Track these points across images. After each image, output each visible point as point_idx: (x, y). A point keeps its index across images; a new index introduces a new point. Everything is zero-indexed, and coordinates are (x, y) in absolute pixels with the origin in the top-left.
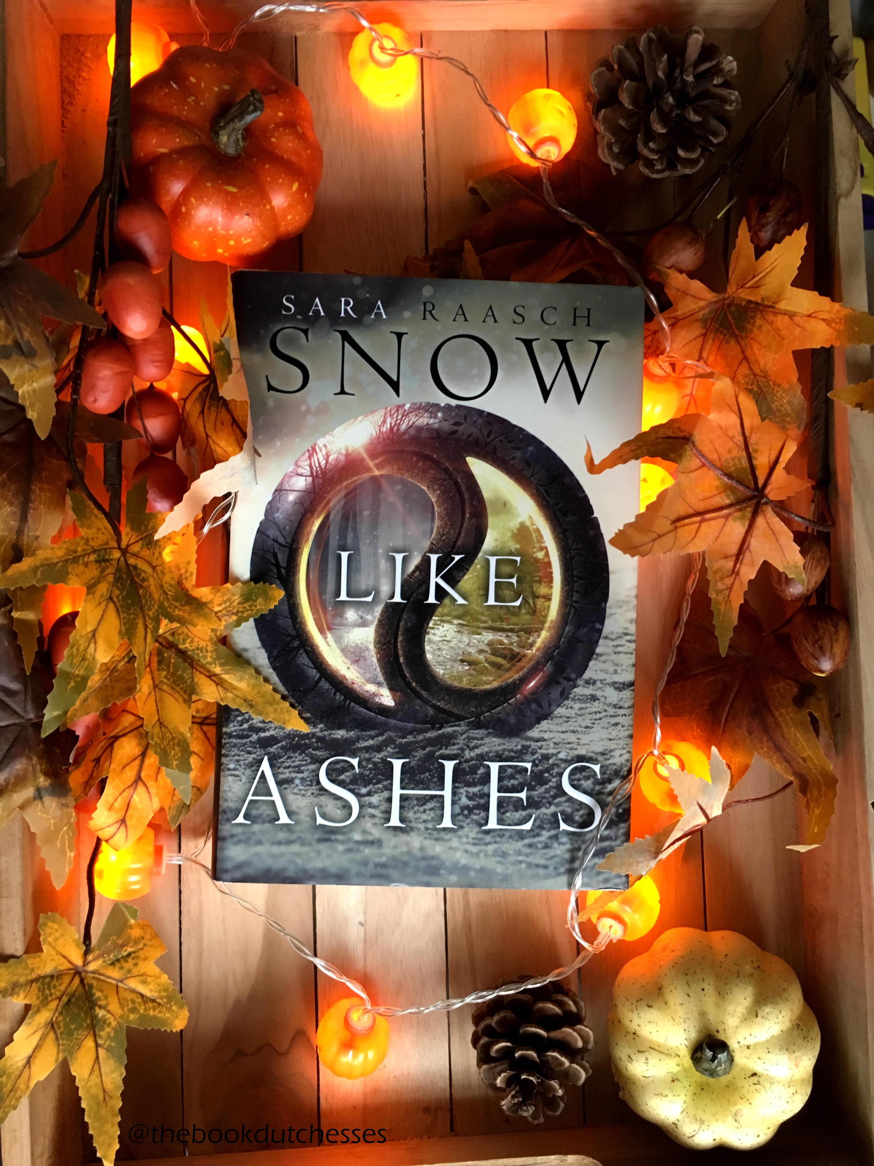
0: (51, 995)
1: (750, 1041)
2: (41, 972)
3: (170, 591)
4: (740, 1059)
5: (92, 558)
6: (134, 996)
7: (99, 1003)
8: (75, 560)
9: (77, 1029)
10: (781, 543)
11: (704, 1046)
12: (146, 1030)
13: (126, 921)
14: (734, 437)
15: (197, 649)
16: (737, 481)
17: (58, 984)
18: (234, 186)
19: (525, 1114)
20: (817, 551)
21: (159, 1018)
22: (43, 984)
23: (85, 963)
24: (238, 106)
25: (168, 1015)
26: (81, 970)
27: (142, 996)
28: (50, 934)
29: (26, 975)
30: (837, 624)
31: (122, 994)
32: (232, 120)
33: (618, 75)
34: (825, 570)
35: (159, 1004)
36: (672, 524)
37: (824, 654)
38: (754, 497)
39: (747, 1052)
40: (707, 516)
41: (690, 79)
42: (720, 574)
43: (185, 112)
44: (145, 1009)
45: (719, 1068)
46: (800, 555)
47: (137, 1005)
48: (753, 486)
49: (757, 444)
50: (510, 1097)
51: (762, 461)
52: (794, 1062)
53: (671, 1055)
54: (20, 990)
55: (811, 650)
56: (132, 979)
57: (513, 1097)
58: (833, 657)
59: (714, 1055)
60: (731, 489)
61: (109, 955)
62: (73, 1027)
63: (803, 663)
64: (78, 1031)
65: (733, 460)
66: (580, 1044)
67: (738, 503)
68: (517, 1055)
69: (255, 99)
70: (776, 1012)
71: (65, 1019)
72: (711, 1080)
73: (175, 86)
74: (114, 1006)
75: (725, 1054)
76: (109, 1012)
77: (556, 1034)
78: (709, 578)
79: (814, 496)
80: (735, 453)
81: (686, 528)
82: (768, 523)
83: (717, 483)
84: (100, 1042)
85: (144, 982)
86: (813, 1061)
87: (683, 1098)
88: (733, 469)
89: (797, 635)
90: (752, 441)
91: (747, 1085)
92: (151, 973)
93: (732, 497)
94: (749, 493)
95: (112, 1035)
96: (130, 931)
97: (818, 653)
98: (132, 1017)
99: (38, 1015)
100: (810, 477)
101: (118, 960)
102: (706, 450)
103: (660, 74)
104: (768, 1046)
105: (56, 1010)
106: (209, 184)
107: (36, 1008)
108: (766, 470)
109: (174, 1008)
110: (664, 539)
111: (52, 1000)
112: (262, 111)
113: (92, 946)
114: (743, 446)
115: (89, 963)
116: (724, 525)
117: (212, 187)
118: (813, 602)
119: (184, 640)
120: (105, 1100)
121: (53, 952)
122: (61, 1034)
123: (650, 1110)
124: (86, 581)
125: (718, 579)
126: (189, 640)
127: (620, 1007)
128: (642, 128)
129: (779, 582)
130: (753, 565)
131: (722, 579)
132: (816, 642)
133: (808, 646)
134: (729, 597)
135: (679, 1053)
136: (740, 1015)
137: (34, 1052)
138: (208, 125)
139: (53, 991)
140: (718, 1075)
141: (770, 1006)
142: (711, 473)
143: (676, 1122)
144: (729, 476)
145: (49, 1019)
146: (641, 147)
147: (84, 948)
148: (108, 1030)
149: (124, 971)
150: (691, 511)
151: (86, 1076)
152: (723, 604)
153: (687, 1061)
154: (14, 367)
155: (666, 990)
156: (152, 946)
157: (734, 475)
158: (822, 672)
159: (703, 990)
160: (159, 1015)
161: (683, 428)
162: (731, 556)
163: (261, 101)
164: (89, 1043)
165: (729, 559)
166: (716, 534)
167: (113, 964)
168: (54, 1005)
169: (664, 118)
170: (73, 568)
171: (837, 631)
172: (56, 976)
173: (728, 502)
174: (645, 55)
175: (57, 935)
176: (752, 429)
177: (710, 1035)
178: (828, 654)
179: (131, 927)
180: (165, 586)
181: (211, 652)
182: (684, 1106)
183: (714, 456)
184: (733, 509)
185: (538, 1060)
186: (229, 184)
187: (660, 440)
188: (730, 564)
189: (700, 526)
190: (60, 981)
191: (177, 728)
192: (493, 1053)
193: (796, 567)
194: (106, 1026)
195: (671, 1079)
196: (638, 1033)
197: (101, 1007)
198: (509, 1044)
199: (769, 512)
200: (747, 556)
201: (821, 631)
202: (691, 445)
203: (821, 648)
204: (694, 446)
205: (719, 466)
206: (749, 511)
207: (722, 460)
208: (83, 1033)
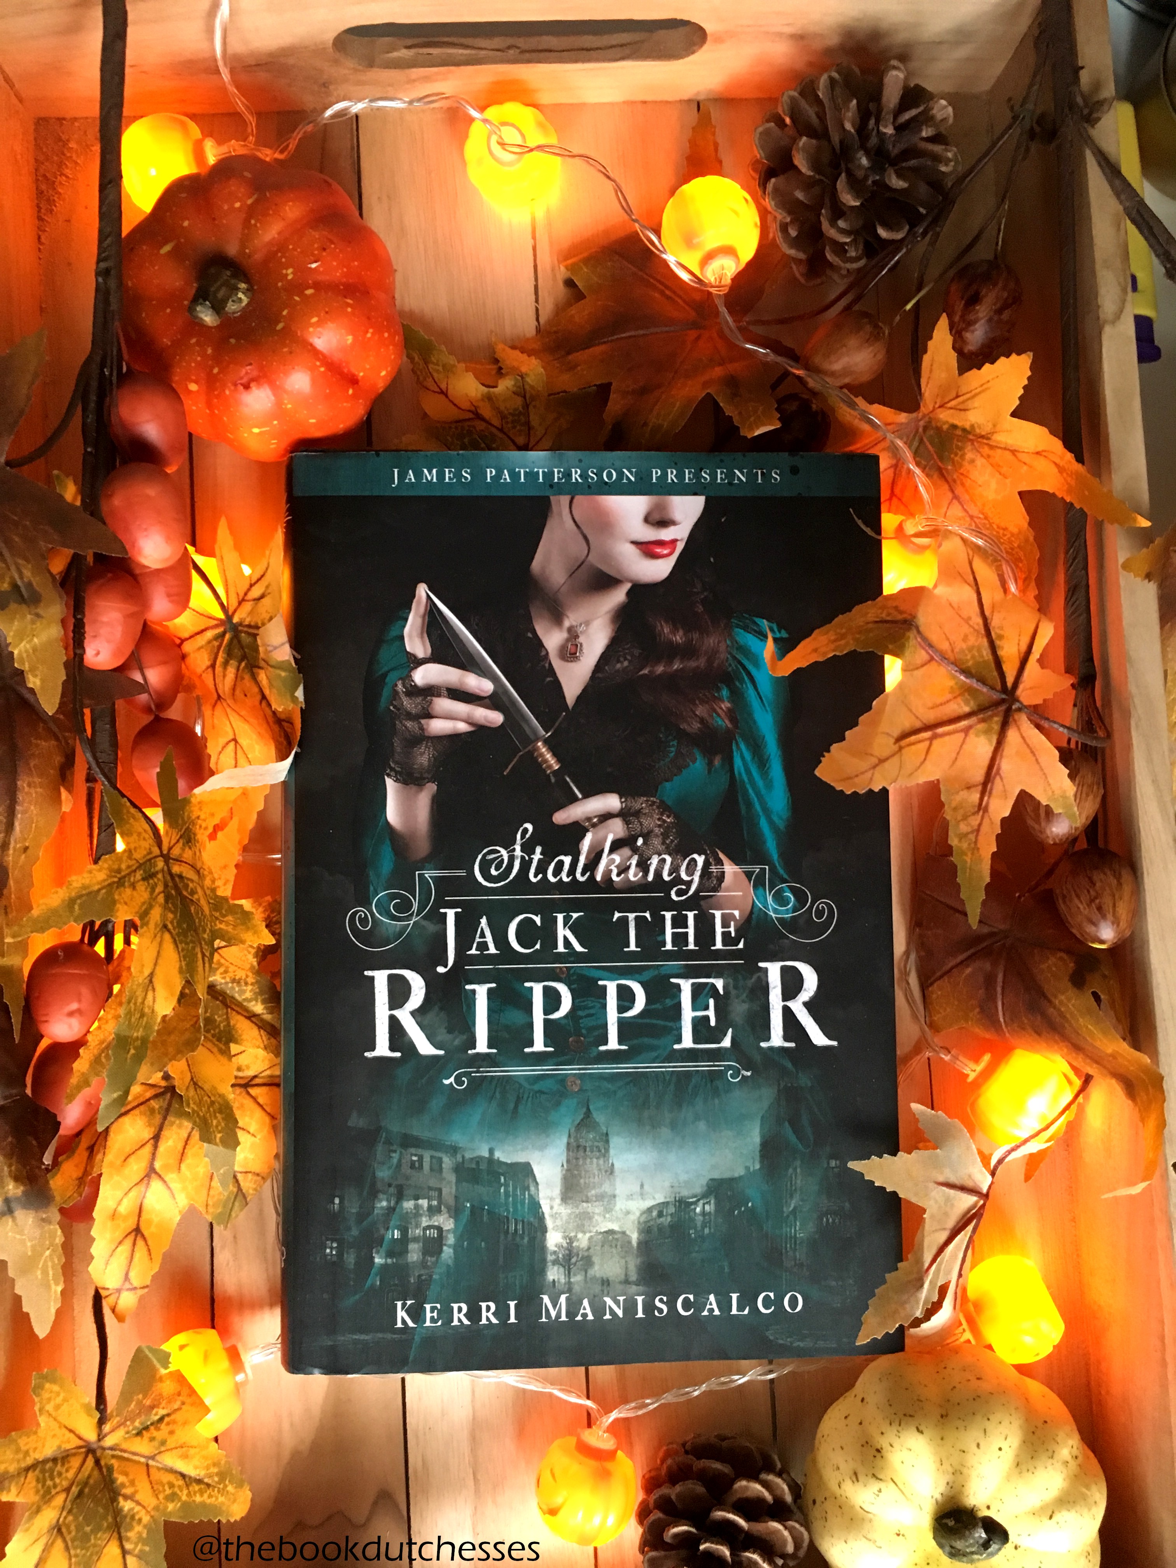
0: (55, 1486)
2: (39, 1456)
6: (171, 1478)
7: (124, 1491)
8: (120, 883)
9: (95, 1531)
10: (1042, 765)
12: (191, 1523)
13: (154, 1370)
14: (970, 618)
16: (978, 681)
17: (64, 1470)
20: (1088, 775)
21: (210, 1504)
22: (43, 1471)
23: (101, 1436)
25: (221, 1499)
26: (95, 1446)
27: (183, 1476)
28: (49, 1400)
29: (18, 1461)
30: (1120, 874)
31: (155, 1475)
33: (791, 132)
34: (1099, 799)
35: (208, 1485)
36: (895, 743)
37: (1104, 917)
38: (1003, 701)
40: (940, 730)
41: (889, 130)
42: (961, 812)
44: (189, 1495)
46: (1068, 780)
47: (176, 1490)
48: (999, 687)
49: (1001, 628)
51: (1010, 651)
54: (10, 1483)
55: (1086, 912)
56: (168, 1454)
58: (1116, 922)
60: (970, 690)
61: (133, 1422)
62: (88, 1529)
63: (1074, 931)
64: (96, 1535)
65: (970, 649)
67: (981, 711)
71: (76, 1518)
74: (145, 1494)
76: (138, 1503)
78: (948, 818)
79: (1076, 697)
80: (972, 640)
81: (913, 747)
82: (1023, 738)
83: (952, 683)
84: (128, 1546)
85: (185, 1457)
88: (971, 663)
89: (1065, 892)
90: (995, 623)
92: (194, 1442)
93: (972, 703)
94: (996, 696)
95: (144, 1535)
96: (160, 1385)
97: (1096, 916)
98: (171, 1507)
99: (39, 1517)
100: (1068, 671)
101: (146, 1428)
102: (934, 638)
103: (848, 126)
105: (63, 1508)
107: (34, 1508)
108: (1016, 664)
109: (230, 1488)
110: (886, 765)
111: (57, 1493)
113: (109, 1411)
114: (983, 631)
115: (105, 1436)
116: (963, 742)
118: (1083, 844)
121: (54, 1425)
122: (73, 1541)
124: (137, 909)
125: (959, 818)
128: (827, 201)
129: (1037, 819)
130: (1006, 797)
131: (965, 818)
132: (1092, 901)
133: (1081, 907)
134: (976, 842)
139: (57, 1480)
142: (943, 670)
144: (966, 672)
145: (54, 1521)
146: (825, 225)
147: (98, 1415)
148: (138, 1528)
149: (156, 1443)
150: (918, 725)
152: (969, 854)
154: (12, 620)
156: (192, 1404)
157: (973, 671)
158: (1102, 942)
160: (208, 1501)
161: (902, 608)
162: (975, 786)
164: (113, 1549)
165: (972, 789)
166: (954, 755)
167: (139, 1434)
168: (59, 1500)
169: (856, 185)
170: (120, 894)
171: (1120, 884)
172: (61, 1459)
173: (967, 709)
174: (826, 101)
175: (59, 1400)
176: (993, 607)
178: (1110, 916)
179: (161, 1379)
180: (207, 893)
183: (945, 646)
184: (974, 719)
187: (870, 626)
188: (975, 796)
189: (930, 745)
190: (66, 1466)
191: (215, 1088)
192: (668, 1537)
193: (1064, 797)
194: (135, 1524)
197: (126, 1497)
199: (1023, 720)
200: (998, 785)
201: (1098, 884)
202: (915, 631)
203: (1099, 908)
204: (919, 632)
205: (952, 658)
206: (997, 721)
207: (957, 650)
208: (103, 1536)
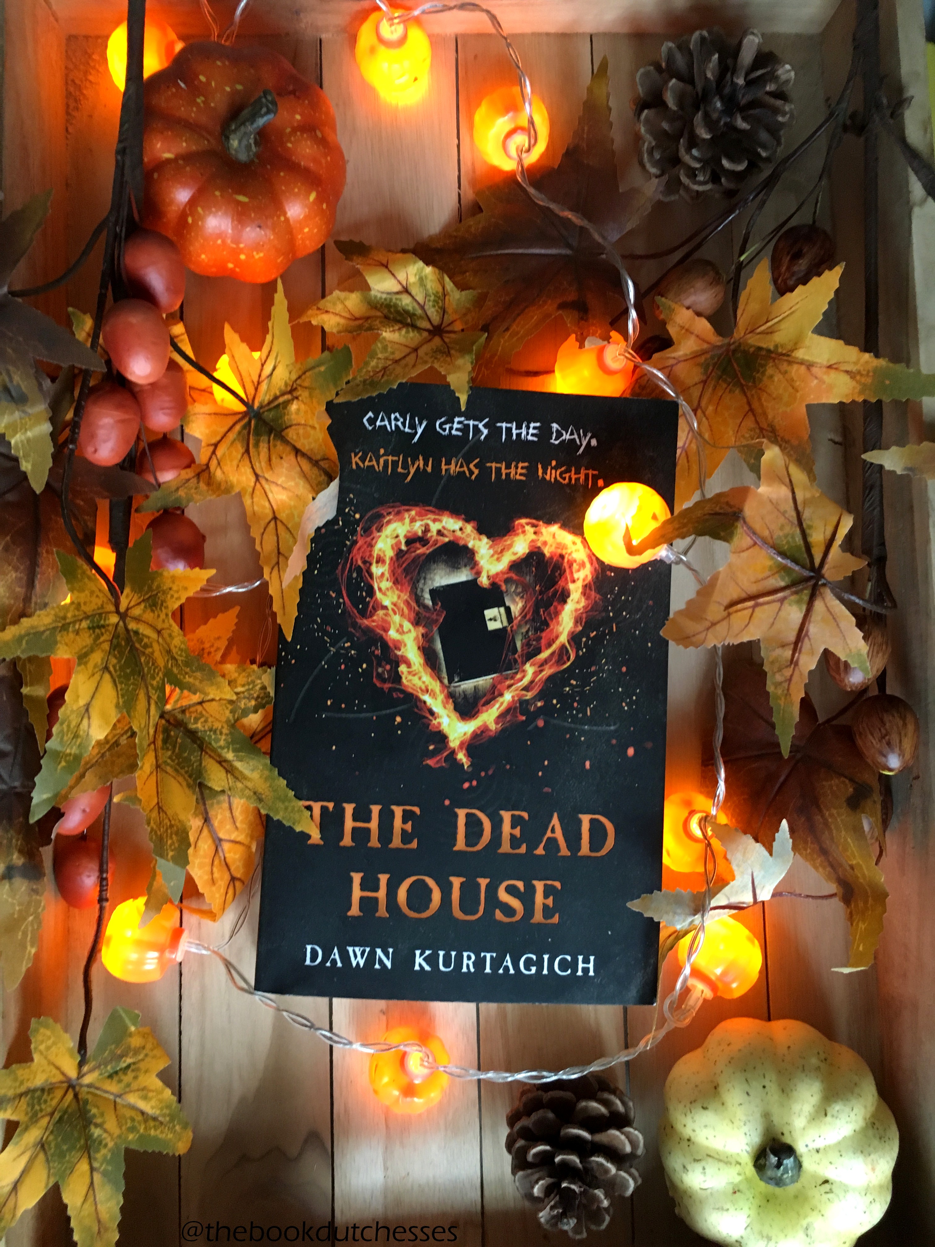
0: (41, 1110)
1: (820, 1144)
2: (31, 1085)
3: (181, 656)
4: (808, 1164)
5: (84, 624)
6: (133, 1113)
7: (95, 1120)
8: (64, 628)
9: (70, 1150)
10: (842, 629)
11: (768, 1150)
12: (146, 1152)
13: (126, 1028)
14: (786, 512)
15: (211, 730)
16: (791, 561)
17: (49, 1099)
18: (244, 195)
19: (566, 1228)
20: (879, 637)
21: (161, 1139)
22: (33, 1098)
23: (80, 1076)
24: (250, 108)
25: (170, 1136)
26: (74, 1083)
27: (143, 1113)
28: (42, 1042)
29: (15, 1088)
30: (905, 716)
31: (121, 1111)
32: (243, 123)
34: (887, 656)
35: (161, 1123)
36: (725, 610)
37: (893, 751)
38: (812, 577)
39: (817, 1157)
40: (761, 600)
42: (777, 665)
43: (193, 114)
44: (145, 1128)
45: (785, 1176)
46: (863, 641)
47: (136, 1124)
48: (808, 566)
49: (811, 519)
50: (548, 1207)
51: (818, 537)
52: (870, 1167)
53: (731, 1164)
54: (7, 1104)
55: (878, 746)
56: (132, 1094)
57: (552, 1208)
58: (902, 754)
59: (779, 1159)
60: (784, 569)
61: (106, 1066)
62: (65, 1147)
63: (869, 760)
64: (71, 1152)
65: (786, 536)
66: (628, 1149)
67: (794, 584)
68: (557, 1159)
69: (267, 100)
70: (847, 1109)
71: (56, 1139)
72: (778, 1190)
73: (183, 85)
74: (111, 1124)
75: (792, 1159)
76: (106, 1131)
77: (602, 1138)
78: (766, 670)
79: (871, 573)
80: (787, 529)
81: (739, 614)
82: (827, 607)
83: (771, 563)
84: (96, 1165)
85: (145, 1098)
86: (892, 1164)
87: (746, 1211)
88: (786, 547)
89: (861, 730)
90: (805, 516)
91: (817, 1194)
92: (152, 1087)
93: (787, 579)
94: (806, 573)
95: (109, 1157)
96: (130, 1039)
97: (885, 749)
98: (131, 1137)
99: (26, 1134)
100: (866, 554)
101: (116, 1073)
102: (757, 526)
104: (840, 1148)
105: (46, 1129)
106: (217, 193)
107: (24, 1126)
108: (822, 548)
109: (177, 1128)
110: (718, 627)
111: (42, 1117)
112: (275, 114)
113: (88, 1056)
114: (796, 522)
115: (84, 1075)
116: (780, 610)
117: (221, 196)
118: (874, 692)
119: (196, 720)
120: (99, 1232)
121: (44, 1062)
122: (52, 1155)
123: (711, 1227)
124: (77, 650)
125: (775, 670)
126: (202, 720)
127: (671, 1108)
129: (838, 671)
130: (812, 652)
131: (780, 670)
132: (883, 737)
133: (874, 742)
134: (788, 690)
135: (740, 1161)
136: (807, 1114)
137: (21, 1177)
138: (218, 128)
139: (43, 1106)
140: (785, 1184)
141: (840, 1103)
142: (764, 552)
143: (740, 1240)
144: (782, 554)
145: (38, 1139)
146: (683, 153)
147: (79, 1059)
148: (103, 1151)
149: (122, 1085)
150: (744, 595)
151: (79, 1203)
152: (783, 698)
153: (750, 1170)
155: (722, 1089)
156: (154, 1057)
157: (789, 553)
158: (890, 770)
159: (764, 1087)
160: (160, 1136)
161: (732, 503)
162: (789, 644)
163: (274, 103)
164: (84, 1166)
165: (787, 647)
166: (771, 620)
167: (110, 1077)
168: (44, 1121)
170: (62, 636)
171: (905, 725)
172: (47, 1090)
173: (783, 584)
175: (50, 1042)
176: (805, 503)
177: (774, 1140)
178: (896, 749)
179: (131, 1035)
180: (174, 651)
181: (226, 734)
182: (749, 1220)
183: (766, 533)
184: (787, 593)
185: (580, 1166)
186: (239, 193)
187: (707, 517)
188: (788, 653)
189: (753, 611)
190: (51, 1096)
191: (177, 815)
192: (530, 1158)
193: (859, 655)
194: (102, 1147)
195: (731, 1191)
196: (693, 1138)
197: (97, 1125)
198: (548, 1148)
199: (828, 594)
200: (806, 645)
201: (888, 725)
202: (742, 521)
203: (889, 744)
204: (745, 522)
205: (771, 542)
206: (807, 593)
207: (775, 537)
208: (75, 1155)
